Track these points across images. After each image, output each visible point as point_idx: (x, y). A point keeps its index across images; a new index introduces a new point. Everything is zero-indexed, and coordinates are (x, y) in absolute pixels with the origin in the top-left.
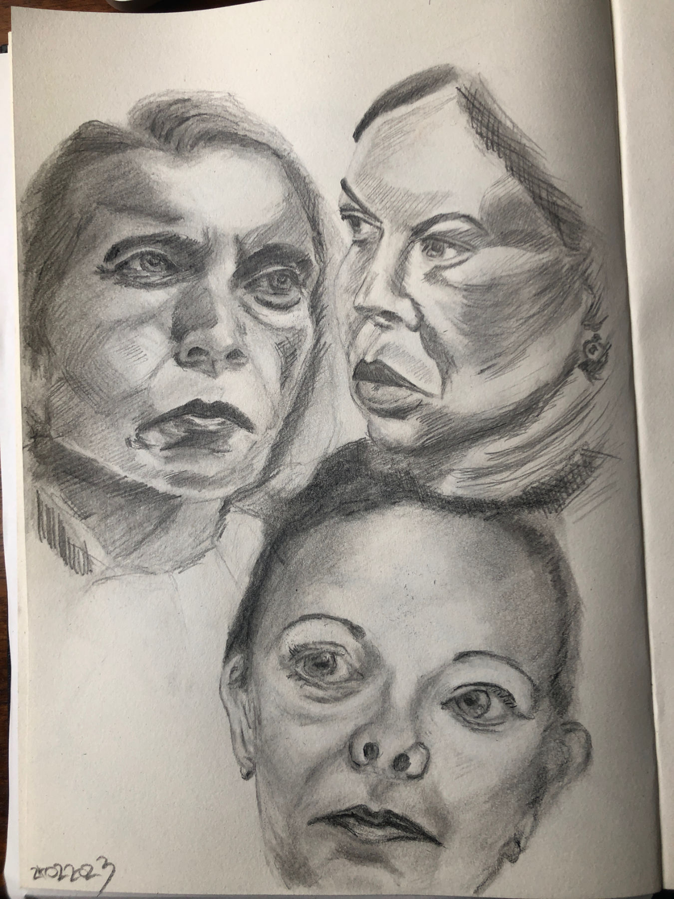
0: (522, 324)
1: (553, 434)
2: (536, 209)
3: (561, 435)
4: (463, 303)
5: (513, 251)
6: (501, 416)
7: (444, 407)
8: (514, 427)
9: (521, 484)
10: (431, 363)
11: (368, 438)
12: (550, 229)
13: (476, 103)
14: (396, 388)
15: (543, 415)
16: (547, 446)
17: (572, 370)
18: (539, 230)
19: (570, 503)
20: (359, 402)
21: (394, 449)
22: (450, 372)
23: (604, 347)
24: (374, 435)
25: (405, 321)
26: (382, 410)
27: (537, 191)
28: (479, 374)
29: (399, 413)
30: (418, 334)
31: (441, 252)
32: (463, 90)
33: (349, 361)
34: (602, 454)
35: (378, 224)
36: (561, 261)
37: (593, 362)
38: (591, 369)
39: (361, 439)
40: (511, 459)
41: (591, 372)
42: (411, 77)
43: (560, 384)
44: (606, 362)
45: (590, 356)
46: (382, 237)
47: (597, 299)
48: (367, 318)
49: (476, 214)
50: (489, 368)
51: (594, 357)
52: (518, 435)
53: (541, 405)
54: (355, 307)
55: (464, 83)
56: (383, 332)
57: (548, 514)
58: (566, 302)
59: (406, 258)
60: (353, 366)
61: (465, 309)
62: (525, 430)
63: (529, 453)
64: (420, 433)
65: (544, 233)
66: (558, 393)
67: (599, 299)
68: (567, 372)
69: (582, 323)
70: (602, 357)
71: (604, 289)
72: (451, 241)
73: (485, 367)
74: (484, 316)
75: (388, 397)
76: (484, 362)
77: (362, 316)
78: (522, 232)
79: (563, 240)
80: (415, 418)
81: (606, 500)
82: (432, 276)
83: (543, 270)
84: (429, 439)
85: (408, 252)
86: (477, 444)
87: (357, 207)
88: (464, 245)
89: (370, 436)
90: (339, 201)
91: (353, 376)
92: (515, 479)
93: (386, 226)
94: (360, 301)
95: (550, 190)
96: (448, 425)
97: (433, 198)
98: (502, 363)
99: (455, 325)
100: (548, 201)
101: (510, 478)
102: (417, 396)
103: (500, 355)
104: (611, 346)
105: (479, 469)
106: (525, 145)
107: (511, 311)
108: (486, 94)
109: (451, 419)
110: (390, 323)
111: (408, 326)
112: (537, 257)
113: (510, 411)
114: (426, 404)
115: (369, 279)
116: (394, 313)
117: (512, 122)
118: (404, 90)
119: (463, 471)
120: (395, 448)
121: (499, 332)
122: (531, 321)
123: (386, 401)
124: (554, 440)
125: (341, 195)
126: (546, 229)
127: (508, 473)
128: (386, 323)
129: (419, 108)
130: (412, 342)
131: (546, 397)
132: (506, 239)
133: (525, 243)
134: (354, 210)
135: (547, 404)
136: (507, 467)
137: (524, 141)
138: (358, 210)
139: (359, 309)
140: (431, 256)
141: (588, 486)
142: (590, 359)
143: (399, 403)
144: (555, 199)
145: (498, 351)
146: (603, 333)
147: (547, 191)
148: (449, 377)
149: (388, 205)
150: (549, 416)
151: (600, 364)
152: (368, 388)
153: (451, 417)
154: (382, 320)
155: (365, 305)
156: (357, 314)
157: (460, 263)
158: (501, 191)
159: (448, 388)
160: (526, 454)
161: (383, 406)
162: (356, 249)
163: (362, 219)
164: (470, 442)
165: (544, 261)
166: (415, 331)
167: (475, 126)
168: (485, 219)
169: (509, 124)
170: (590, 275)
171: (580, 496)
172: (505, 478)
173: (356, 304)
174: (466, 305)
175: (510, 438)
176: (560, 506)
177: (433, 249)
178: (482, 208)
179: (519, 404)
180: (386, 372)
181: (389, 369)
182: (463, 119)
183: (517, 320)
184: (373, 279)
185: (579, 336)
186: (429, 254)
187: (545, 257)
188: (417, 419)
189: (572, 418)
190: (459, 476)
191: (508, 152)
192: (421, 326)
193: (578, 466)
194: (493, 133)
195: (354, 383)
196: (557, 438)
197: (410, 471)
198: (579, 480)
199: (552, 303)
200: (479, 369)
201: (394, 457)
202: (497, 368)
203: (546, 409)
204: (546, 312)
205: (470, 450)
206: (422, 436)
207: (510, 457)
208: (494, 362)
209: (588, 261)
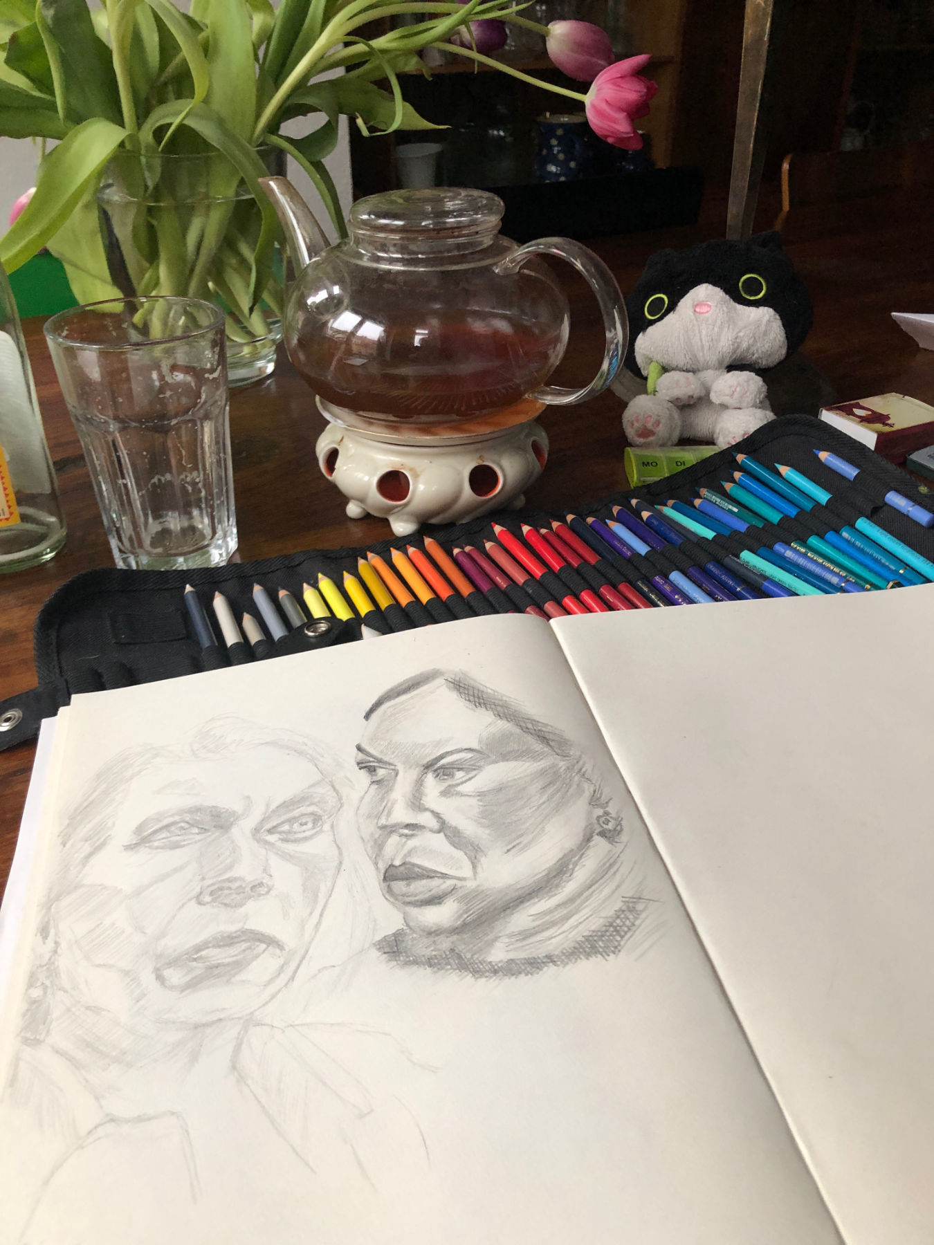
0: (536, 810)
1: (590, 888)
2: (525, 735)
3: (597, 888)
4: (479, 805)
5: (512, 764)
6: (535, 882)
7: (479, 886)
8: (551, 889)
9: (570, 936)
10: (459, 854)
11: (405, 928)
12: (541, 746)
13: (461, 684)
14: (429, 880)
15: (575, 874)
16: (587, 899)
17: (592, 837)
18: (532, 748)
19: (625, 944)
20: (392, 900)
21: (433, 933)
22: (478, 857)
23: (615, 819)
24: (411, 924)
25: (428, 828)
26: (418, 901)
27: (524, 725)
28: (506, 853)
29: (435, 900)
30: (442, 835)
31: (452, 776)
32: (450, 680)
33: (377, 868)
34: (643, 899)
35: (393, 767)
36: (557, 765)
37: (610, 830)
38: (610, 835)
39: (398, 930)
40: (557, 915)
41: (610, 837)
42: (407, 680)
43: (584, 848)
44: (622, 830)
45: (605, 826)
46: (397, 775)
47: (598, 787)
48: (392, 832)
49: (475, 746)
50: (514, 847)
51: (610, 826)
52: (556, 894)
53: (571, 866)
54: (378, 827)
55: (450, 676)
56: (407, 839)
57: (607, 957)
58: (571, 790)
59: (421, 785)
60: (383, 871)
61: (481, 808)
62: (562, 889)
63: (571, 908)
64: (459, 913)
65: (537, 749)
66: (584, 856)
67: (600, 787)
68: (588, 839)
69: (590, 804)
70: (617, 826)
71: (602, 781)
72: (458, 766)
73: (510, 846)
74: (500, 810)
75: (421, 889)
76: (510, 843)
77: (386, 833)
78: (518, 750)
79: (555, 751)
80: (452, 900)
82: (446, 793)
83: (543, 772)
84: (470, 915)
85: (423, 781)
86: (517, 909)
87: (372, 759)
88: (471, 767)
89: (408, 925)
90: (356, 758)
91: (383, 880)
92: (564, 932)
93: (400, 767)
94: (383, 821)
95: (534, 723)
96: (485, 900)
97: (438, 744)
98: (525, 841)
99: (475, 821)
100: (535, 730)
101: (557, 933)
102: (449, 883)
103: (521, 836)
104: (622, 819)
105: (525, 931)
106: (506, 701)
107: (523, 803)
108: (468, 679)
109: (487, 895)
110: (414, 832)
111: (432, 831)
112: (535, 765)
113: (543, 876)
114: (461, 887)
115: (389, 805)
116: (416, 824)
117: (491, 690)
118: (403, 687)
119: (511, 936)
120: (435, 931)
121: (516, 819)
122: (543, 807)
123: (420, 893)
124: (593, 893)
125: (357, 754)
126: (538, 746)
127: (556, 928)
128: (411, 832)
129: (417, 695)
130: (439, 842)
131: (573, 860)
132: (505, 757)
133: (523, 757)
134: (370, 762)
135: (577, 865)
136: (553, 924)
137: (504, 698)
138: (373, 762)
139: (383, 827)
140: (444, 779)
141: (639, 926)
142: (606, 829)
143: (432, 892)
144: (539, 728)
145: (519, 833)
146: (612, 809)
147: (532, 724)
148: (479, 861)
149: (399, 754)
150: (581, 874)
151: (617, 831)
152: (399, 886)
153: (488, 893)
154: (406, 831)
155: (387, 824)
156: (380, 832)
157: (470, 779)
158: (493, 729)
159: (479, 870)
160: (568, 910)
161: (416, 898)
162: (374, 787)
163: (377, 766)
164: (511, 909)
165: (543, 766)
166: (439, 832)
167: (463, 697)
168: (484, 748)
169: (489, 691)
170: (585, 772)
171: (634, 937)
172: (553, 933)
173: (379, 825)
174: (482, 806)
175: (550, 898)
176: (616, 947)
177: (444, 775)
178: (480, 742)
179: (550, 870)
180: (416, 869)
181: (419, 866)
182: (454, 695)
183: (530, 809)
184: (393, 804)
185: (590, 813)
186: (441, 778)
187: (542, 764)
188: (454, 901)
189: (604, 873)
190: (507, 940)
191: (493, 706)
192: (443, 827)
193: (623, 911)
194: (479, 698)
195: (384, 885)
196: (595, 891)
197: (456, 949)
198: (628, 923)
199: (557, 792)
200: (505, 850)
201: (436, 939)
202: (520, 846)
203: (576, 869)
204: (554, 799)
205: (512, 916)
206: (461, 915)
207: (556, 913)
208: (517, 841)
209: (581, 763)
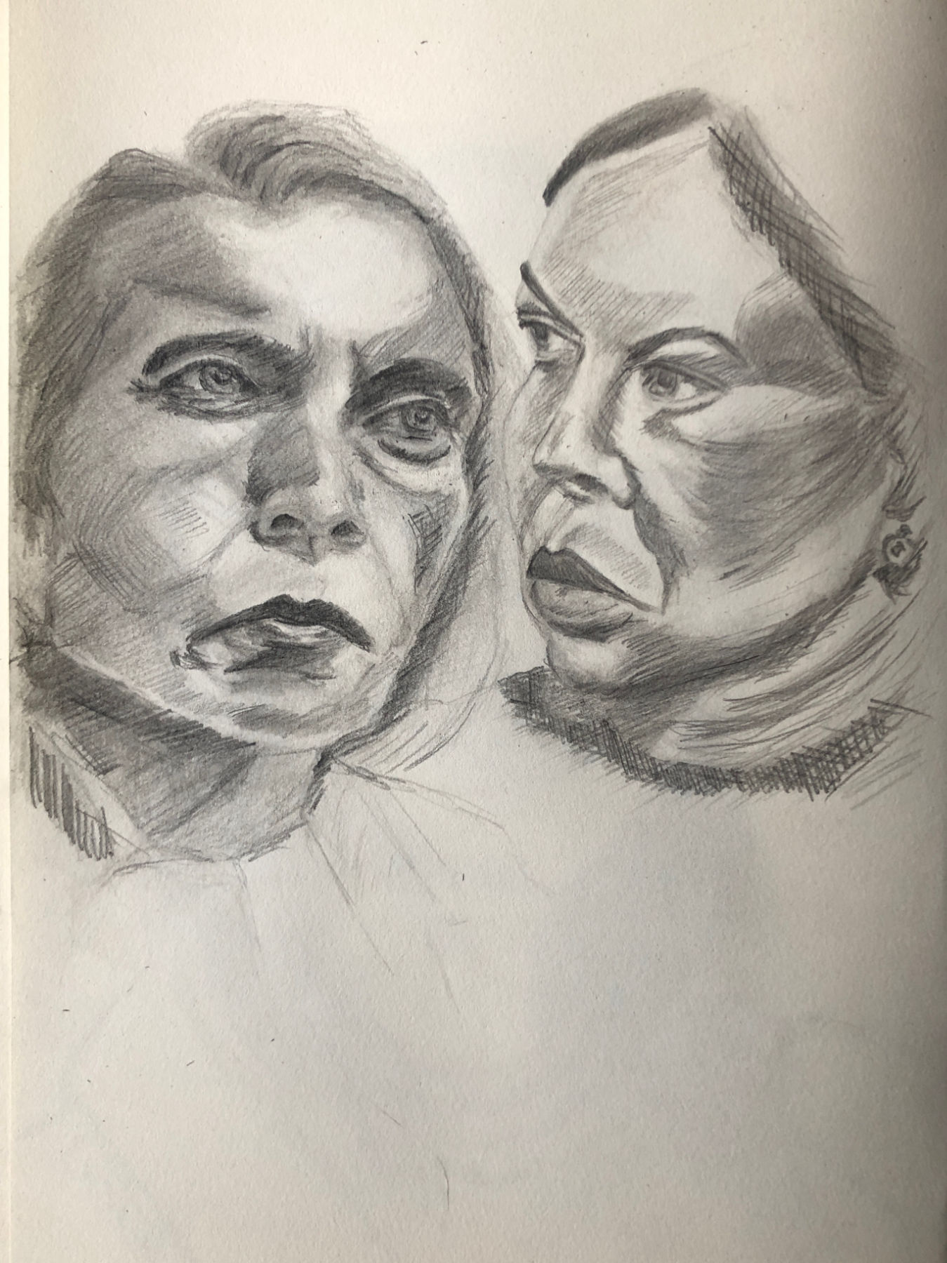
0: (790, 506)
1: (828, 675)
2: (822, 329)
3: (841, 678)
4: (702, 470)
5: (783, 394)
6: (751, 644)
7: (666, 626)
8: (770, 662)
9: (775, 748)
10: (648, 559)
11: (546, 667)
12: (843, 361)
13: (738, 153)
14: (594, 594)
15: (814, 646)
16: (818, 693)
17: (863, 579)
18: (825, 362)
19: (847, 779)
20: (535, 612)
21: (585, 686)
22: (676, 574)
23: (914, 545)
24: (556, 663)
25: (612, 493)
26: (571, 625)
27: (827, 300)
28: (721, 579)
29: (596, 632)
30: (630, 513)
31: (672, 388)
32: (719, 132)
33: (522, 549)
34: (902, 708)
35: (576, 338)
36: (857, 410)
37: (897, 568)
38: (892, 578)
39: (536, 668)
40: (763, 710)
41: (892, 583)
42: (638, 106)
43: (844, 599)
44: (917, 567)
45: (893, 559)
46: (581, 357)
47: (909, 470)
48: (553, 483)
49: (729, 332)
50: (737, 570)
51: (899, 560)
52: (775, 674)
53: (812, 630)
54: (535, 466)
55: (721, 120)
56: (576, 506)
57: (814, 795)
58: (861, 475)
59: (617, 394)
60: (529, 556)
61: (705, 479)
62: (787, 667)
63: (791, 702)
64: (626, 664)
65: (832, 367)
66: (840, 615)
67: (912, 472)
68: (856, 582)
69: (883, 508)
70: (911, 560)
71: (921, 456)
72: (688, 371)
73: (731, 568)
74: (734, 491)
75: (582, 607)
76: (730, 562)
77: (545, 481)
78: (799, 363)
79: (862, 378)
80: (620, 641)
81: (902, 777)
82: (656, 425)
83: (828, 425)
84: (641, 673)
85: (622, 385)
86: (713, 684)
87: (544, 308)
88: (709, 380)
89: (550, 664)
90: (517, 298)
91: (528, 572)
92: (767, 740)
93: (590, 342)
94: (543, 456)
95: (846, 298)
96: (670, 653)
97: (665, 302)
98: (758, 565)
99: (688, 502)
100: (843, 317)
101: (760, 738)
102: (624, 608)
103: (755, 552)
104: (926, 544)
105: (714, 722)
106: (811, 227)
107: (775, 484)
108: (754, 140)
109: (675, 646)
110: (588, 494)
111: (616, 500)
112: (819, 404)
113: (766, 638)
114: (638, 621)
115: (558, 423)
116: (594, 479)
117: (792, 187)
118: (627, 126)
119: (691, 725)
120: (588, 684)
121: (755, 516)
122: (805, 502)
123: (578, 613)
124: (830, 684)
125: (521, 289)
126: (836, 360)
127: (758, 730)
128: (583, 493)
129: (647, 157)
130: (622, 524)
131: (821, 619)
132: (772, 373)
133: (803, 381)
134: (539, 313)
135: (823, 629)
136: (758, 722)
137: (810, 220)
138: (545, 314)
139: (541, 468)
140: (657, 393)
141: (878, 754)
142: (893, 564)
143: (597, 616)
144: (852, 313)
145: (752, 546)
146: (915, 524)
147: (842, 300)
148: (676, 581)
149: (593, 309)
150: (824, 648)
151: (907, 572)
152: (550, 590)
153: (676, 642)
154: (575, 488)
155: (550, 463)
156: (537, 477)
157: (701, 407)
158: (769, 298)
159: (673, 598)
160: (785, 704)
161: (571, 620)
162: (540, 375)
163: (551, 328)
164: (702, 681)
165: (831, 410)
166: (627, 507)
167: (735, 191)
168: (742, 340)
169: (788, 192)
170: (900, 433)
171: (864, 770)
172: (752, 738)
173: (537, 462)
174: (707, 473)
175: (763, 678)
176: (832, 782)
177: (660, 383)
178: (738, 323)
179: (779, 628)
180: (579, 567)
181: (584, 564)
182: (717, 179)
183: (784, 501)
184: (564, 423)
185: (878, 527)
186: (653, 389)
187: (833, 404)
188: (623, 643)
189: (859, 653)
190: (684, 731)
191: (783, 236)
192: (636, 500)
193: (864, 725)
194: (762, 204)
195: (528, 582)
196: (834, 681)
197: (610, 721)
198: (863, 745)
199: (839, 475)
200: (721, 571)
201: (586, 697)
202: (749, 571)
203: (819, 637)
204: (829, 489)
205: (701, 693)
206: (629, 669)
207: (764, 706)
208: (745, 562)
209: (899, 412)
